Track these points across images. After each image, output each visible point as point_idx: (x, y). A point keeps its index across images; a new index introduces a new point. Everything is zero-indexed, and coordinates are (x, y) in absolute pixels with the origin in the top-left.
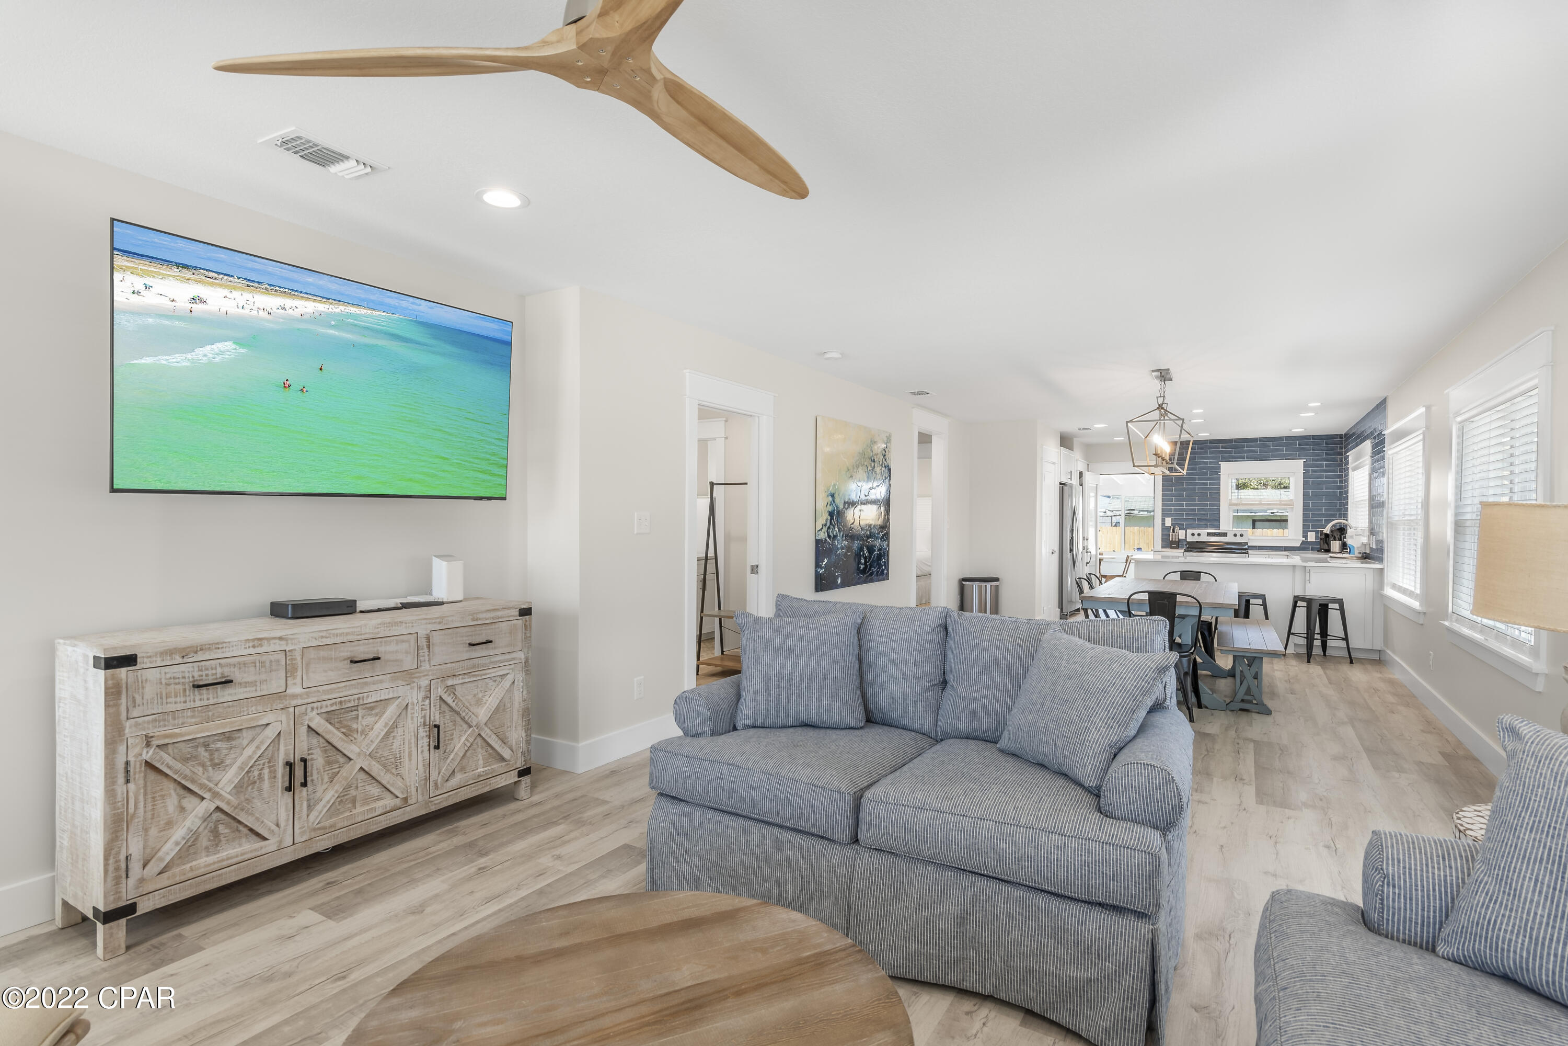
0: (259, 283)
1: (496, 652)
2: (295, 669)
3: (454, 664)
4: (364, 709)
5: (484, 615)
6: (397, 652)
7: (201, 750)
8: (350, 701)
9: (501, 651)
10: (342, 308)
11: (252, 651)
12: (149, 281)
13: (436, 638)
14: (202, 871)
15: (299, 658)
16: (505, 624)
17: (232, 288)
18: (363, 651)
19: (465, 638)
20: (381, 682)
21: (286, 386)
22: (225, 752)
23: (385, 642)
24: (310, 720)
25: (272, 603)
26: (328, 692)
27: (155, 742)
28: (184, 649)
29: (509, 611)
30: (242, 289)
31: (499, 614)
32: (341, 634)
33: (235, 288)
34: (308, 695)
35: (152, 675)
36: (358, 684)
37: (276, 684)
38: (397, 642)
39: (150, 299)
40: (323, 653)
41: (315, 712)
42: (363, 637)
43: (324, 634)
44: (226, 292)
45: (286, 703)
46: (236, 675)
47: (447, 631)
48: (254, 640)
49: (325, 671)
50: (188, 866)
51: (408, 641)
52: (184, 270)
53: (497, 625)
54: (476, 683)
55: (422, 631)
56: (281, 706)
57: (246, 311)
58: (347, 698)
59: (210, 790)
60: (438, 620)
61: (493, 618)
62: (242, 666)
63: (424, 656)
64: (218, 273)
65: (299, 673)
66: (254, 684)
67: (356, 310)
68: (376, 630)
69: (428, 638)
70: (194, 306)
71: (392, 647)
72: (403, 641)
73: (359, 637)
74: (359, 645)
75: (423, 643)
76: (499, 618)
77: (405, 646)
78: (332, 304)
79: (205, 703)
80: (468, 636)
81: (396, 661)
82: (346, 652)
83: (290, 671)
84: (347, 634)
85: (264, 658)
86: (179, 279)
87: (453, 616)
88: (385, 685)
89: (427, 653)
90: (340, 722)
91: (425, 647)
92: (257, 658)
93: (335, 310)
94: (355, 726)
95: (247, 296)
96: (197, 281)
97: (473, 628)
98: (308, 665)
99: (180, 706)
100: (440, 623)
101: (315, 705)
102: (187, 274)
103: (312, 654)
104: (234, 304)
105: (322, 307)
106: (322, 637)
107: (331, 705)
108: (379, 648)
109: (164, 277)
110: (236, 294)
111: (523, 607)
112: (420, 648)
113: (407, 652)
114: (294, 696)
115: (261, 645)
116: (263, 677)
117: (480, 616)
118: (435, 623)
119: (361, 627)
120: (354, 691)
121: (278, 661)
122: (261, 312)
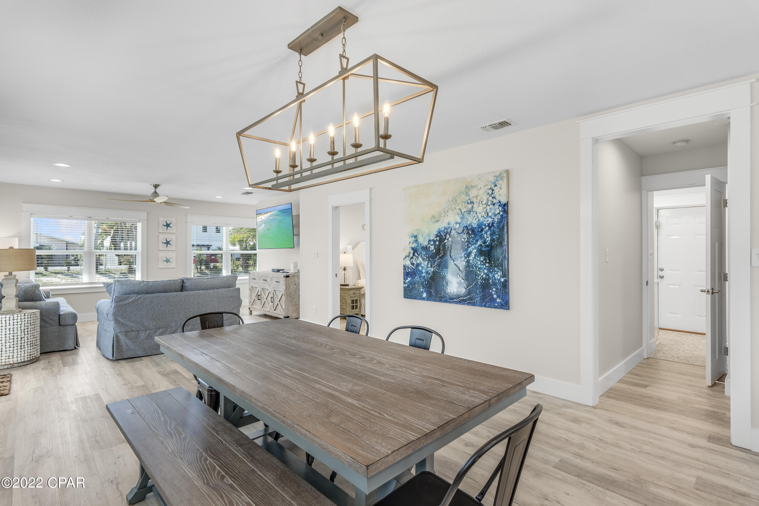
3: (274, 285)
9: (281, 285)
26: (262, 284)
37: (258, 281)
41: (261, 288)
42: (265, 276)
49: (262, 281)
53: (280, 278)
56: (259, 285)
68: (267, 275)
69: (272, 278)
77: (269, 279)
80: (276, 280)
81: (268, 282)
83: (259, 279)
88: (267, 286)
89: (272, 282)
90: (264, 291)
97: (277, 278)
103: (261, 277)
106: (262, 274)
107: (263, 287)
111: (285, 275)
117: (278, 275)
118: (273, 275)
119: (265, 273)
121: (258, 277)
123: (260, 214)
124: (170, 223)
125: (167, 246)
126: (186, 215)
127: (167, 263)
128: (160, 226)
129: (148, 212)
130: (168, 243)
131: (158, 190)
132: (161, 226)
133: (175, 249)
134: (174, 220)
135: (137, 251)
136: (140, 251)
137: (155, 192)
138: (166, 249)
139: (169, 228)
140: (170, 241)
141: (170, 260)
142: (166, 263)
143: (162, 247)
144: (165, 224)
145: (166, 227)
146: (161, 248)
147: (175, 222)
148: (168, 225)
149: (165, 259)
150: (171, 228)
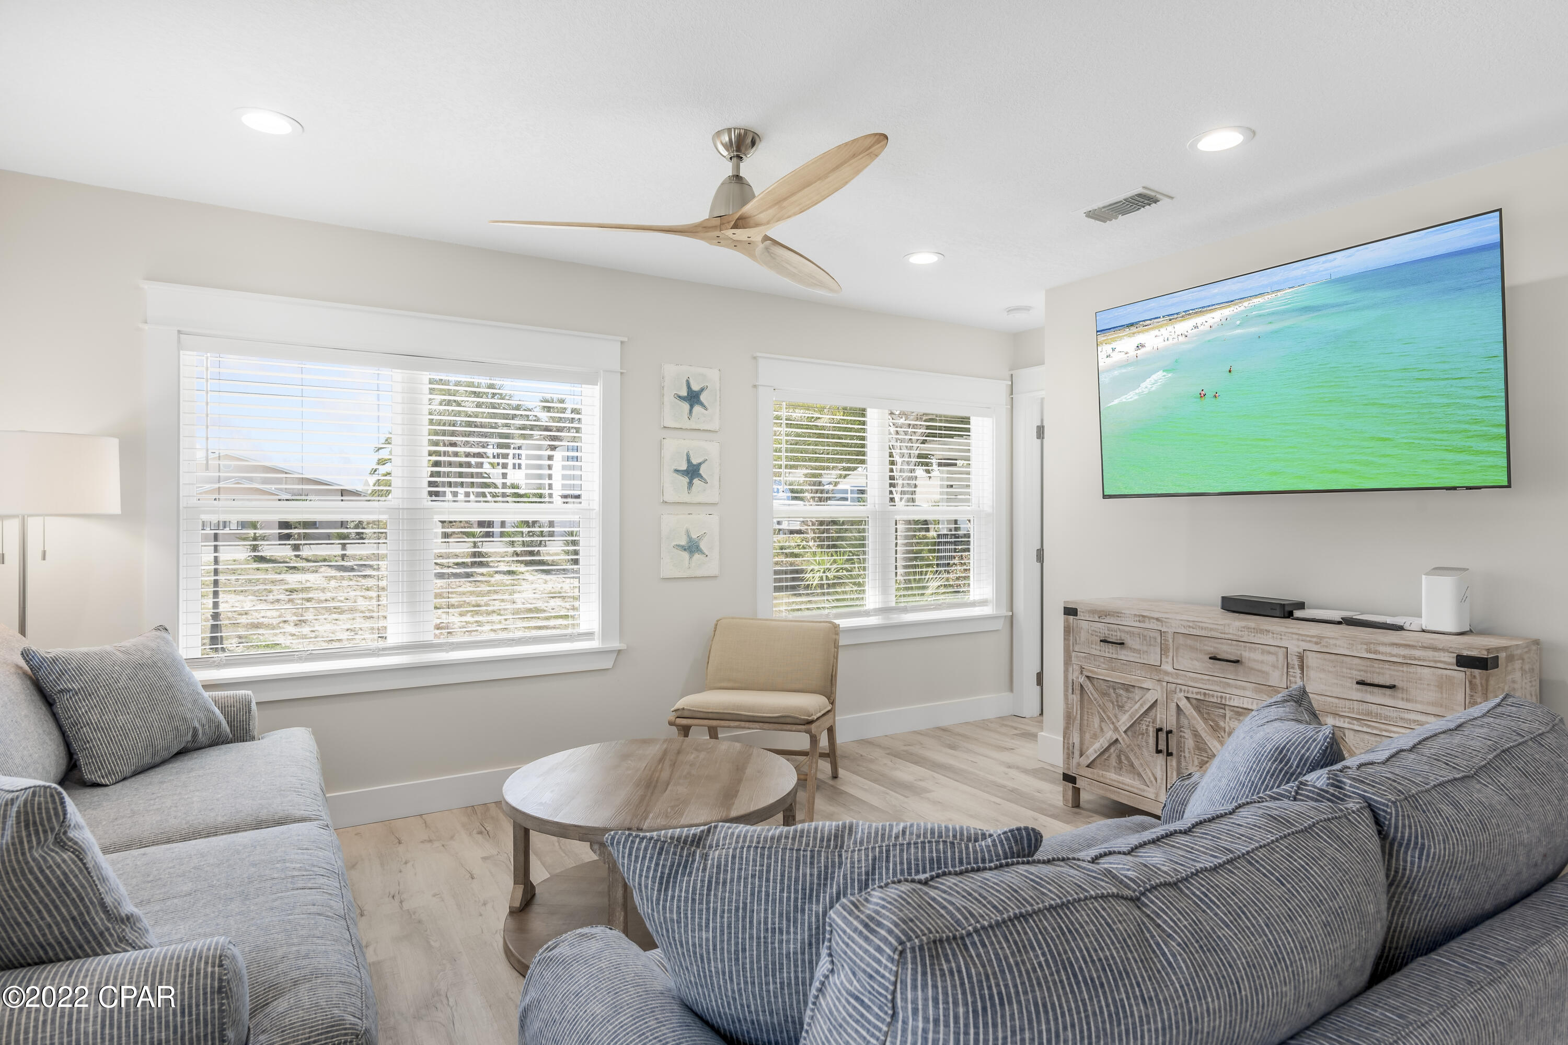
0: (1177, 314)
1: (1409, 706)
2: (1167, 650)
3: (1336, 701)
4: (1232, 711)
5: (1388, 649)
6: (1262, 662)
7: (1112, 691)
8: (1213, 696)
9: (1419, 707)
10: (1246, 304)
11: (1137, 624)
12: (1114, 345)
13: (1312, 660)
14: (1108, 781)
15: (1171, 641)
16: (1427, 670)
17: (1158, 327)
18: (1227, 650)
19: (1355, 672)
20: (1244, 688)
21: (1202, 396)
22: (1125, 699)
23: (1250, 648)
24: (1178, 699)
25: (1223, 598)
26: (1193, 679)
27: (1085, 673)
28: (1100, 611)
29: (1436, 654)
30: (1167, 325)
31: (1417, 653)
32: (1206, 628)
33: (1161, 326)
34: (1177, 676)
35: (1084, 625)
36: (1221, 682)
37: (1154, 659)
38: (1263, 652)
39: (1117, 357)
40: (1189, 642)
41: (1182, 694)
42: (1227, 636)
43: (1191, 624)
44: (1156, 332)
45: (1161, 676)
46: (1129, 641)
47: (1328, 656)
48: (1139, 616)
49: (1192, 659)
50: (1101, 772)
51: (1275, 654)
52: (1132, 328)
53: (1412, 669)
54: (1378, 739)
55: (1295, 647)
56: (1157, 678)
57: (1171, 341)
58: (1211, 693)
59: (1113, 723)
60: (1314, 640)
61: (1404, 657)
62: (1131, 634)
63: (1295, 677)
64: (1150, 320)
65: (1171, 654)
66: (1138, 651)
67: (1260, 299)
68: (1240, 633)
69: (1301, 658)
70: (1139, 352)
71: (1256, 656)
72: (1269, 653)
73: (1223, 636)
74: (1222, 644)
75: (1295, 662)
76: (1415, 659)
77: (1271, 659)
78: (1236, 304)
79: (1110, 656)
80: (1360, 671)
81: (1262, 672)
82: (1211, 647)
83: (1164, 650)
84: (1211, 629)
85: (1146, 633)
86: (1129, 336)
87: (1337, 639)
88: (1248, 694)
89: (1299, 675)
90: (1208, 714)
91: (1297, 667)
92: (1141, 631)
93: (1239, 309)
94: (1222, 724)
95: (1170, 328)
96: (1139, 332)
97: (1369, 663)
98: (1177, 649)
99: (1098, 653)
100: (1317, 643)
101: (1183, 688)
102: (1133, 329)
103: (1181, 640)
104: (1161, 339)
105: (1227, 312)
106: (1190, 627)
107: (1197, 693)
108: (1243, 653)
109: (1121, 338)
110: (1163, 330)
111: (1465, 653)
112: (1290, 666)
113: (1274, 667)
114: (1167, 673)
115: (1144, 622)
116: (1145, 648)
117: (1382, 649)
118: (1310, 641)
119: (1224, 625)
120: (1217, 688)
121: (1155, 638)
122: (1180, 338)
123: (1132, 325)
124: (702, 390)
125: (690, 484)
126: (755, 358)
127: (690, 558)
128: (666, 399)
129: (626, 339)
130: (692, 472)
131: (747, 169)
132: (669, 398)
133: (716, 499)
134: (713, 375)
135: (584, 505)
136: (597, 508)
137: (737, 178)
138: (685, 497)
139: (697, 409)
140: (700, 464)
141: (703, 546)
142: (686, 555)
143: (675, 487)
144: (684, 393)
145: (686, 406)
146: (670, 496)
147: (718, 388)
148: (693, 398)
149: (683, 542)
150: (703, 410)
